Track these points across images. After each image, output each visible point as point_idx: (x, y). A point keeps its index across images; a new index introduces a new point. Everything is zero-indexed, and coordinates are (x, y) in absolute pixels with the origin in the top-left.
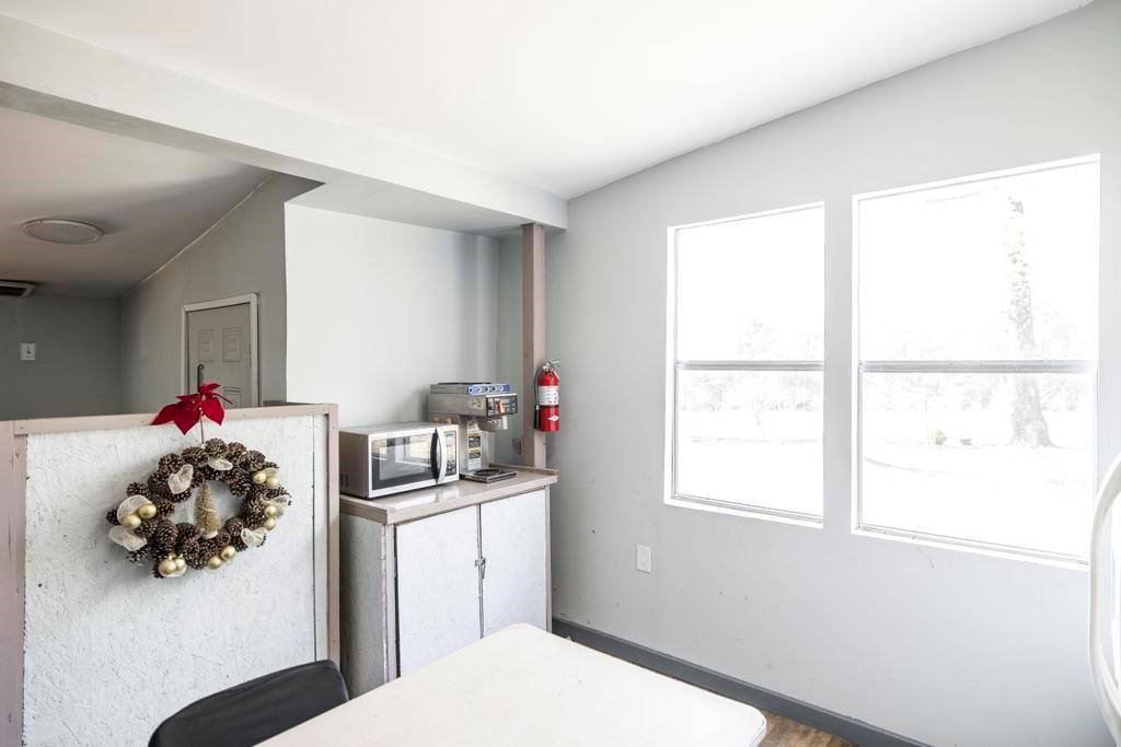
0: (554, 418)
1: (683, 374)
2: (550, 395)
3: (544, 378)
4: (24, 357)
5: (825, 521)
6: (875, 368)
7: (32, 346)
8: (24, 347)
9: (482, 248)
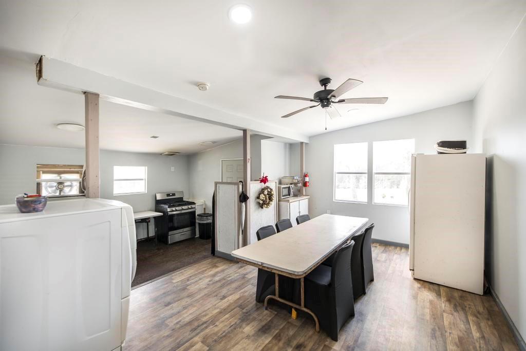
0: (308, 184)
1: (337, 175)
2: (307, 179)
3: (306, 176)
4: (172, 170)
5: (368, 202)
6: (377, 174)
7: (174, 168)
8: (172, 168)
9: (288, 146)
